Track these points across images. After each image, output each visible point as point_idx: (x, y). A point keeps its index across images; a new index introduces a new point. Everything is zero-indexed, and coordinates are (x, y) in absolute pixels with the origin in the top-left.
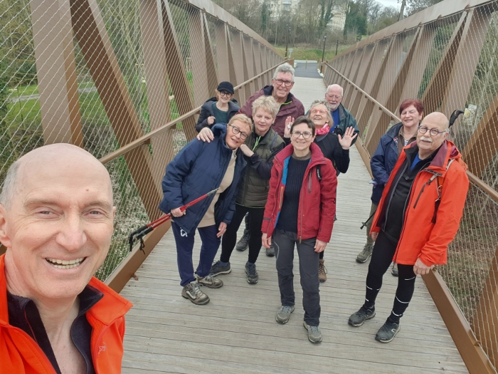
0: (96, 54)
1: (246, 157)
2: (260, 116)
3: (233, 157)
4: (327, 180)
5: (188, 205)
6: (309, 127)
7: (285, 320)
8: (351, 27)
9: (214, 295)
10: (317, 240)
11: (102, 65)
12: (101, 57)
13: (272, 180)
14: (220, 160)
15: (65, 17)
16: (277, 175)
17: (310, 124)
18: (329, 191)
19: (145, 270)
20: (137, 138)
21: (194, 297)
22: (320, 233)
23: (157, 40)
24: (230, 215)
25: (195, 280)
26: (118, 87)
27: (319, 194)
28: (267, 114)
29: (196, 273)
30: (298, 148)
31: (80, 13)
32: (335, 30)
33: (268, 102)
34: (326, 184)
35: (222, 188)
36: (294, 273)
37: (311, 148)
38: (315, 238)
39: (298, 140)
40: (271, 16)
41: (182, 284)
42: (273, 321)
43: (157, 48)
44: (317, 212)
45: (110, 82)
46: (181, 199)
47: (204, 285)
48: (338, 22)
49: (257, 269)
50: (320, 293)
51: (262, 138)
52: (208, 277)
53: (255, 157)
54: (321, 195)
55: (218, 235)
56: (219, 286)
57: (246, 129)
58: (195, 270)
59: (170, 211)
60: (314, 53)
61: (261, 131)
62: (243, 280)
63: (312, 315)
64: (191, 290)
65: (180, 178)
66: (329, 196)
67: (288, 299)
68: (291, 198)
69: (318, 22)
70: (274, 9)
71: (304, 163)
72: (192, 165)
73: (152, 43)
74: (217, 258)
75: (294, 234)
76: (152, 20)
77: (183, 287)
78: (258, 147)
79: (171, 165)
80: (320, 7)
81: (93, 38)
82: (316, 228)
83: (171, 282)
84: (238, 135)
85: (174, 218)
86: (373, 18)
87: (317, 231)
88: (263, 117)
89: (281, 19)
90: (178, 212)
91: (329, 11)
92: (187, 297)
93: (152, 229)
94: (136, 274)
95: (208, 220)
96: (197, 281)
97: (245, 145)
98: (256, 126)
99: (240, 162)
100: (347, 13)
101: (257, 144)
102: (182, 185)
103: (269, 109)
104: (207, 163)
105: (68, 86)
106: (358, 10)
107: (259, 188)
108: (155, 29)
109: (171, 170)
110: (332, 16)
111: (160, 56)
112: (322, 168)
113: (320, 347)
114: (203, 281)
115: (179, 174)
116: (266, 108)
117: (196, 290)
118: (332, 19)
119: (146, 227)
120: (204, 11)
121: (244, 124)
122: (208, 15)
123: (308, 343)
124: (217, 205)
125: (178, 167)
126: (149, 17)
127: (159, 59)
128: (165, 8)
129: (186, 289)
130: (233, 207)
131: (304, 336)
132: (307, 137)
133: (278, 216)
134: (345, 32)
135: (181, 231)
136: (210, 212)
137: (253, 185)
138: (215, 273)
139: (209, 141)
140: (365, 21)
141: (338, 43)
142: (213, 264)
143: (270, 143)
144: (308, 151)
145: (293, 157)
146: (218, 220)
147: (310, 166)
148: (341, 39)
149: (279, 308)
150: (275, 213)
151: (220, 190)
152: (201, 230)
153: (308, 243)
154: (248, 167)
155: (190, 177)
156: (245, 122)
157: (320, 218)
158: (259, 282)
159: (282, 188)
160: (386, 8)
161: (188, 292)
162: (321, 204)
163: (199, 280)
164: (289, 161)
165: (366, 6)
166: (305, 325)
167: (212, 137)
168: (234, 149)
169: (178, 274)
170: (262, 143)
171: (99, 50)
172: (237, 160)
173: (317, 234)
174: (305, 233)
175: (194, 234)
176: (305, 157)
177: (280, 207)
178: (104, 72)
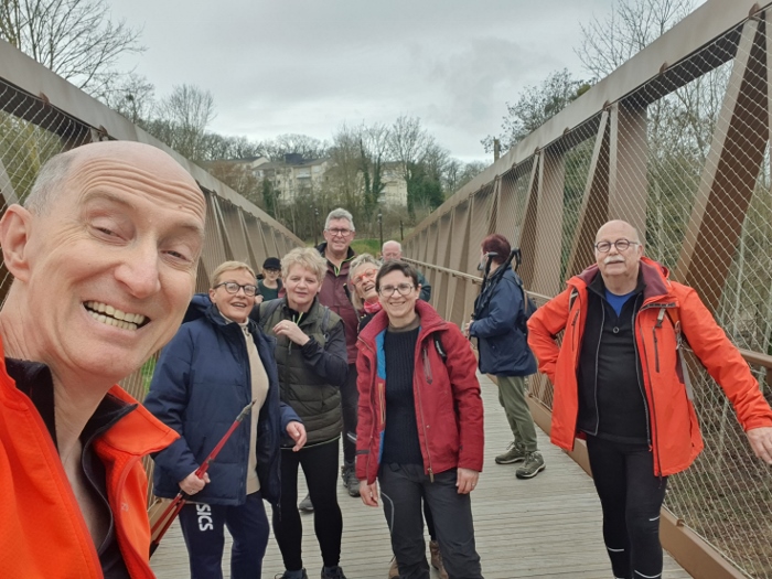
2: (297, 279)
4: (456, 357)
6: (406, 275)
8: (417, 200)
10: (459, 471)
13: (361, 378)
27: (447, 385)
30: (394, 313)
32: (393, 206)
33: (309, 256)
34: (455, 363)
37: (417, 309)
38: (455, 468)
39: (392, 301)
40: (281, 197)
44: (450, 417)
48: (396, 194)
51: (306, 316)
53: (313, 346)
54: (452, 386)
65: (175, 417)
66: (466, 386)
68: (400, 400)
70: (285, 185)
75: (418, 467)
84: (241, 293)
86: (451, 183)
88: (303, 279)
91: (378, 178)
100: (406, 178)
103: (312, 266)
107: (311, 404)
110: (384, 185)
112: (445, 337)
115: (171, 411)
116: (306, 263)
118: (383, 191)
121: (239, 272)
125: (164, 397)
132: (406, 292)
133: (381, 440)
134: (410, 208)
135: (200, 520)
137: (300, 400)
141: (402, 226)
143: (320, 321)
144: (413, 315)
145: (390, 330)
147: (421, 337)
148: (406, 218)
150: (375, 434)
153: (444, 481)
156: (240, 268)
157: (459, 428)
159: (381, 386)
164: (385, 338)
165: (435, 166)
170: (306, 322)
174: (437, 459)
176: (410, 325)
177: (382, 421)
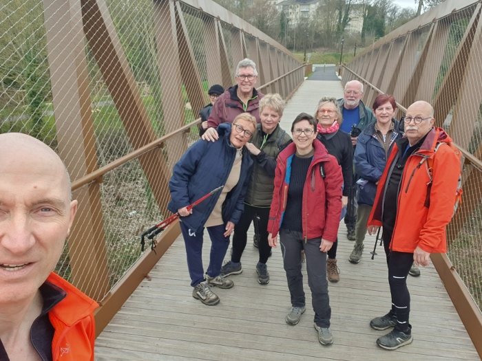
0: (109, 61)
1: (253, 156)
2: (266, 115)
3: (238, 156)
5: (194, 205)
6: (311, 124)
7: (295, 321)
8: (368, 30)
9: (225, 295)
10: (322, 240)
11: (115, 72)
12: (113, 65)
13: (276, 179)
14: (225, 160)
15: (77, 27)
16: (281, 173)
17: (311, 120)
18: (334, 189)
19: (158, 271)
20: (151, 142)
21: (204, 298)
22: (325, 232)
23: (171, 47)
24: (237, 214)
25: (205, 280)
26: (130, 93)
27: (323, 192)
28: (273, 112)
29: (206, 273)
30: (300, 146)
31: (92, 23)
32: (353, 33)
33: (274, 100)
34: (329, 181)
35: (228, 187)
36: (302, 272)
37: (314, 145)
38: (321, 237)
39: (300, 138)
40: (290, 23)
41: (192, 285)
42: (284, 322)
43: (170, 55)
44: (322, 210)
45: (122, 88)
46: (187, 199)
47: (215, 285)
48: (356, 25)
49: (268, 269)
50: (329, 293)
51: (270, 136)
52: (219, 278)
53: (262, 155)
54: (326, 193)
55: (226, 234)
56: (229, 286)
57: (250, 127)
58: (205, 271)
59: (177, 211)
60: (332, 57)
61: (268, 130)
62: (254, 281)
63: (323, 317)
64: (201, 290)
65: (187, 178)
66: (333, 194)
67: (298, 300)
68: (295, 197)
69: (336, 27)
70: (292, 16)
71: (306, 161)
72: (197, 164)
73: (165, 50)
74: (228, 258)
75: (299, 233)
76: (165, 29)
77: (193, 288)
78: (265, 145)
79: (177, 165)
80: (337, 12)
81: (105, 46)
82: (322, 227)
83: (183, 283)
84: (242, 134)
85: (181, 217)
86: (391, 20)
87: (322, 230)
88: (270, 116)
89: (299, 26)
90: (184, 211)
91: (347, 15)
92: (197, 298)
93: (162, 229)
94: (149, 275)
95: (215, 219)
96: (207, 282)
97: (251, 144)
98: (263, 124)
99: (246, 160)
100: (364, 16)
101: (264, 141)
102: (188, 184)
103: (275, 107)
104: (213, 162)
105: (80, 93)
106: (375, 13)
107: (267, 186)
108: (169, 37)
109: (178, 170)
110: (350, 19)
111: (174, 63)
112: (326, 166)
113: (330, 349)
114: (214, 281)
115: (184, 174)
116: (271, 106)
117: (206, 290)
118: (349, 23)
119: (156, 227)
120: (218, 18)
121: (247, 123)
122: (223, 23)
123: (318, 346)
124: (224, 204)
125: (184, 167)
126: (162, 26)
127: (173, 65)
128: (178, 17)
129: (196, 289)
130: (241, 207)
131: (314, 338)
132: (309, 134)
133: (282, 216)
134: (363, 35)
135: (189, 230)
136: (217, 212)
137: (261, 183)
138: (226, 273)
139: (213, 141)
140: (383, 23)
142: (223, 265)
143: (278, 140)
144: (311, 148)
145: (296, 155)
146: (226, 218)
147: (313, 164)
148: (359, 41)
149: (290, 309)
150: (279, 213)
151: (226, 190)
152: (211, 229)
153: (313, 243)
154: (255, 165)
155: (195, 176)
156: (249, 120)
157: (326, 217)
158: (270, 282)
159: (286, 187)
160: (404, 9)
161: (198, 293)
162: (327, 202)
163: (209, 280)
164: (293, 159)
165: (383, 9)
166: (316, 326)
167: (217, 136)
168: (239, 148)
169: (188, 274)
170: (269, 140)
171: (111, 57)
172: (243, 159)
173: (323, 233)
174: (310, 232)
175: (202, 234)
176: (308, 154)
177: (284, 206)
178: (116, 79)
